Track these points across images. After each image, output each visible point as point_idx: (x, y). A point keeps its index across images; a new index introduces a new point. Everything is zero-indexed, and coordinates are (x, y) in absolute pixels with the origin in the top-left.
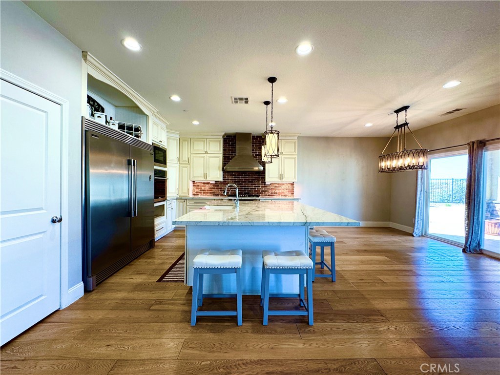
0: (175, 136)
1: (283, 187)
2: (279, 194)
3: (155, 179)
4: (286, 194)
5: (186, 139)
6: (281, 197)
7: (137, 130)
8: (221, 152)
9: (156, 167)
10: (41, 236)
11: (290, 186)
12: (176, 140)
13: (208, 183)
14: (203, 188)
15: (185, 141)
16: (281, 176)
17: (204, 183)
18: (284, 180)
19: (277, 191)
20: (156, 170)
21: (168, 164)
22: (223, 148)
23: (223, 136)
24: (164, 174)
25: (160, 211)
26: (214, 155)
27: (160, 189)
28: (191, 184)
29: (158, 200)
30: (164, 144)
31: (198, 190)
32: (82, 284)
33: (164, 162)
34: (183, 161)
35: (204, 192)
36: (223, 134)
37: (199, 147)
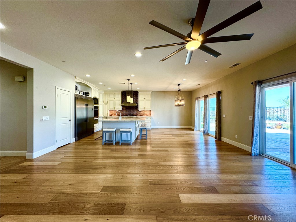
0: (102, 92)
1: (146, 112)
2: (145, 115)
3: (94, 110)
4: (148, 115)
5: (106, 93)
6: (145, 116)
7: (88, 93)
8: (121, 98)
9: (94, 105)
10: (67, 124)
11: (149, 112)
12: (103, 94)
13: (116, 111)
14: (114, 113)
15: (106, 94)
16: (145, 108)
17: (114, 111)
18: (146, 109)
19: (144, 114)
20: (94, 106)
21: (99, 104)
22: (122, 96)
23: (122, 92)
24: (97, 107)
25: (96, 121)
26: (118, 100)
27: (96, 113)
28: (109, 111)
29: (95, 117)
30: (97, 97)
31: (112, 114)
32: (74, 138)
33: (97, 103)
34: (105, 102)
35: (114, 114)
36: (121, 91)
37: (112, 96)
